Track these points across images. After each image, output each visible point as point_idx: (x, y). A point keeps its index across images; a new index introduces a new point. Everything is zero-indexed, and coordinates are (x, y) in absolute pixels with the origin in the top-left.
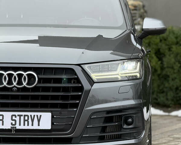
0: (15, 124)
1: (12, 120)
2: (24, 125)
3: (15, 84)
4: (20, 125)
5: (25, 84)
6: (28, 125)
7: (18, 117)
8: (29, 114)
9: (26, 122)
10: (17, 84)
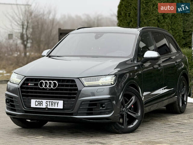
0: (47, 106)
1: (46, 104)
2: (51, 106)
3: (48, 86)
4: (49, 106)
5: (52, 87)
6: (53, 106)
7: (49, 103)
8: (53, 101)
9: (52, 105)
10: (49, 87)
